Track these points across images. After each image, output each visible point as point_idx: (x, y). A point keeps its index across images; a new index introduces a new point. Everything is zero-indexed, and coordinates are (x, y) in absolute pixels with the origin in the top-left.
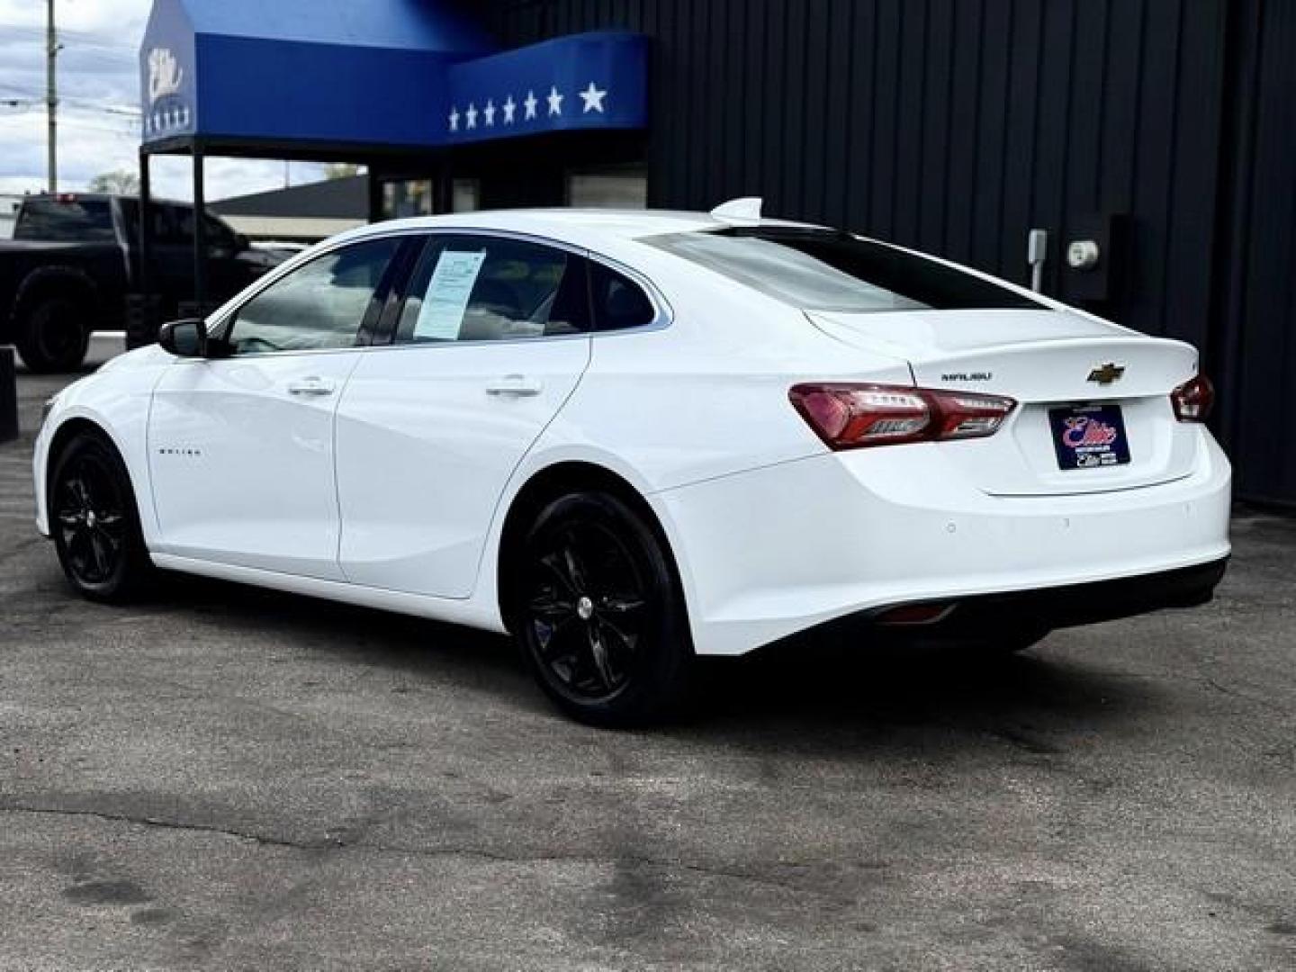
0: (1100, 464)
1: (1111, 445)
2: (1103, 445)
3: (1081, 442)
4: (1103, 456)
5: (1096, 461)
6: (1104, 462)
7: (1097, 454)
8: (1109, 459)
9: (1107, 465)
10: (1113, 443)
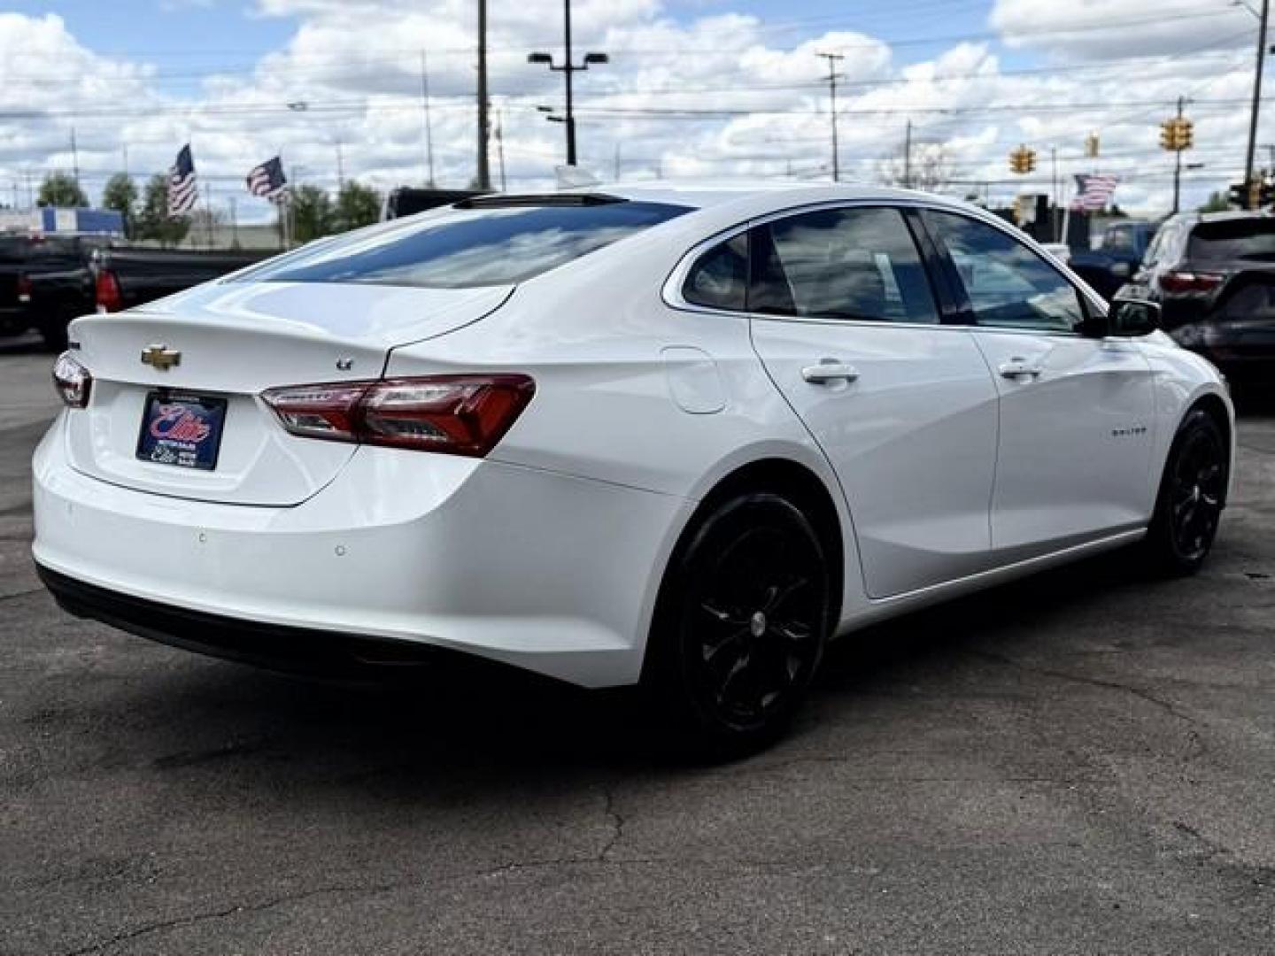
0: (175, 463)
1: (197, 444)
2: (188, 443)
3: (166, 434)
4: (182, 454)
5: (172, 457)
6: (180, 462)
7: (176, 451)
8: (187, 459)
9: (182, 465)
10: (201, 442)
